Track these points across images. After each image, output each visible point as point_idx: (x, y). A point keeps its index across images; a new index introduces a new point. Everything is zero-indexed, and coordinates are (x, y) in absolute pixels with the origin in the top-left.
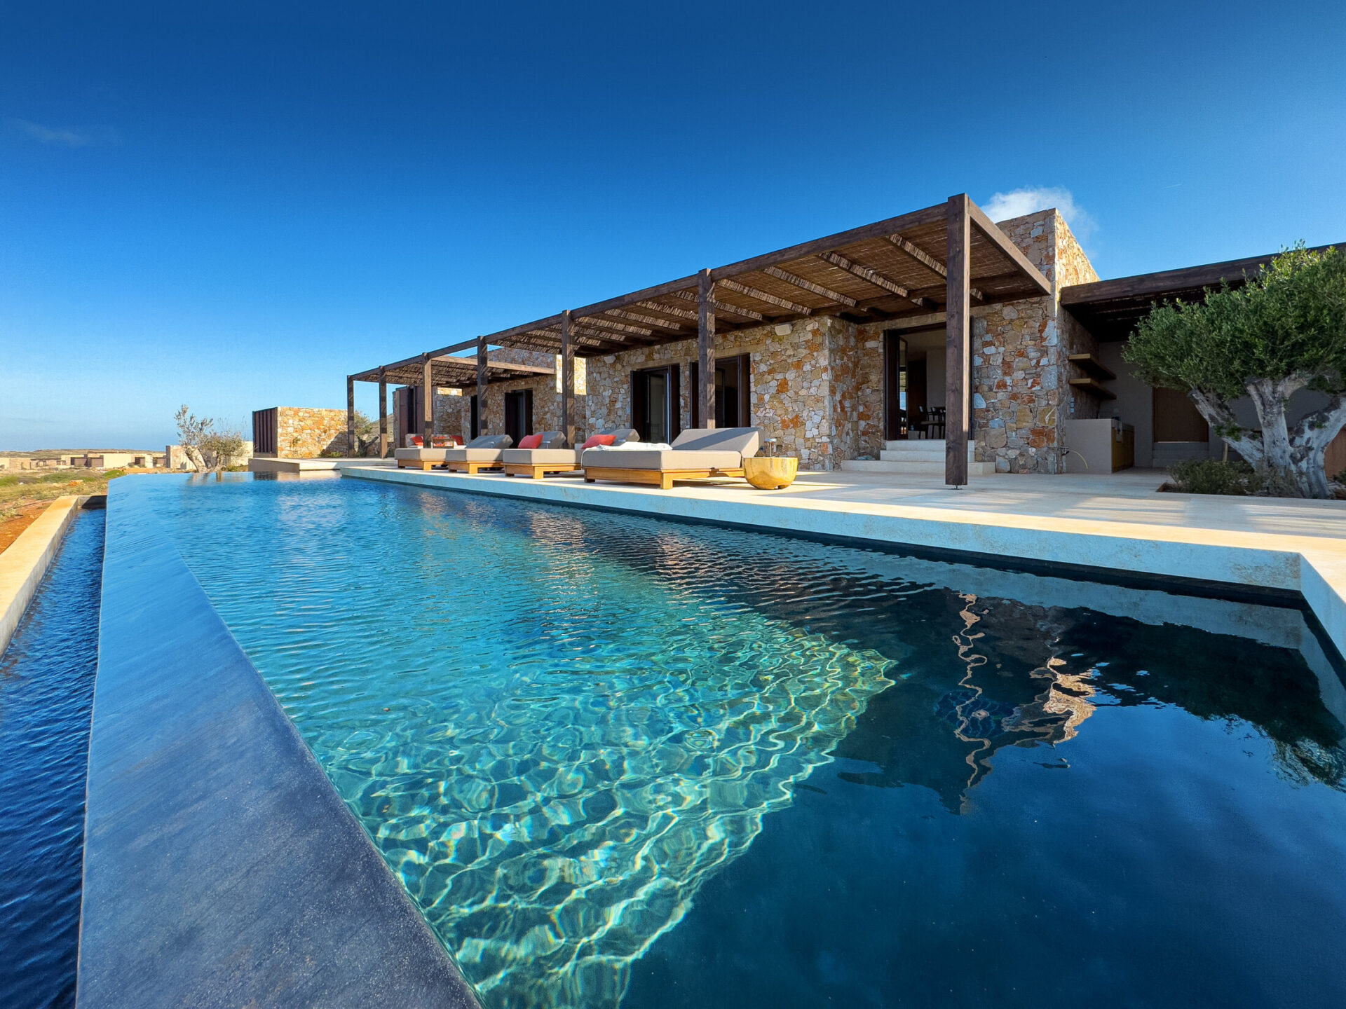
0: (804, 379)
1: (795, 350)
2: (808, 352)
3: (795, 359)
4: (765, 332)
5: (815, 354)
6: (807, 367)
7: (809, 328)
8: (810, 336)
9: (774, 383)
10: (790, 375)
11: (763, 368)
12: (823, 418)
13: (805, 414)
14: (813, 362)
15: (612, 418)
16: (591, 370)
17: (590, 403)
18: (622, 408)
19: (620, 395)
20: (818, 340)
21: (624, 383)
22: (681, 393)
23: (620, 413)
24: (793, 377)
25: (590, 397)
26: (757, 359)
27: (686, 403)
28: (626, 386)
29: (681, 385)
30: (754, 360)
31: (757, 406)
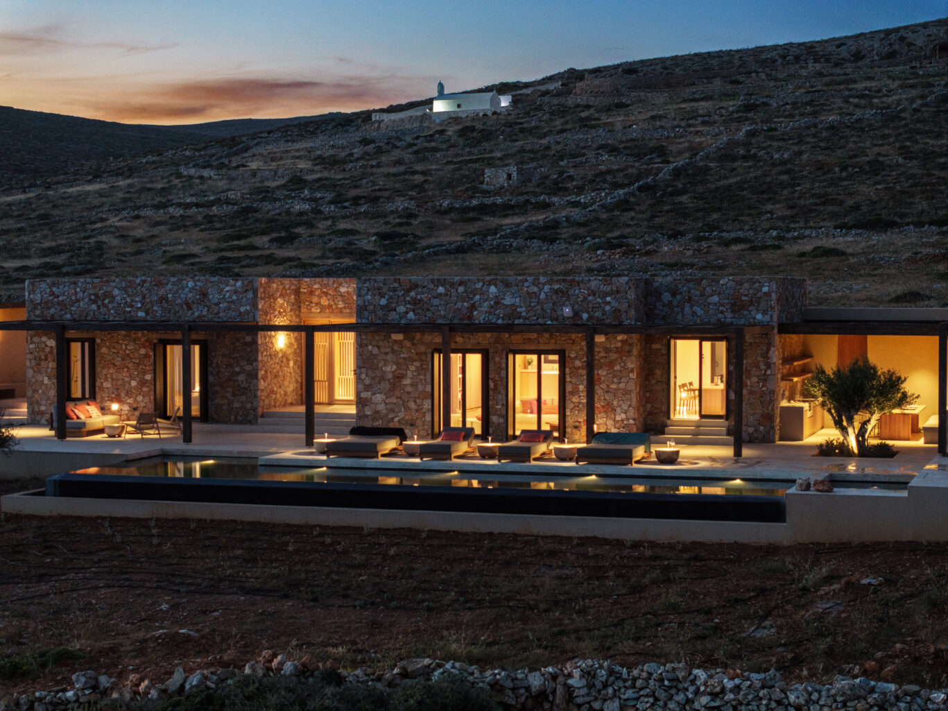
1: (606, 353)
2: (618, 356)
3: (607, 360)
5: (624, 358)
6: (617, 368)
7: (619, 338)
8: (619, 344)
10: (603, 373)
11: (578, 363)
13: (615, 403)
14: (622, 364)
15: (397, 393)
16: (364, 342)
17: (363, 376)
18: (412, 385)
19: (409, 372)
20: (627, 348)
21: (415, 360)
22: (491, 376)
23: (409, 389)
24: (605, 373)
25: (363, 370)
26: (572, 356)
27: (496, 386)
28: (417, 364)
29: (490, 369)
30: (569, 357)
31: (572, 393)
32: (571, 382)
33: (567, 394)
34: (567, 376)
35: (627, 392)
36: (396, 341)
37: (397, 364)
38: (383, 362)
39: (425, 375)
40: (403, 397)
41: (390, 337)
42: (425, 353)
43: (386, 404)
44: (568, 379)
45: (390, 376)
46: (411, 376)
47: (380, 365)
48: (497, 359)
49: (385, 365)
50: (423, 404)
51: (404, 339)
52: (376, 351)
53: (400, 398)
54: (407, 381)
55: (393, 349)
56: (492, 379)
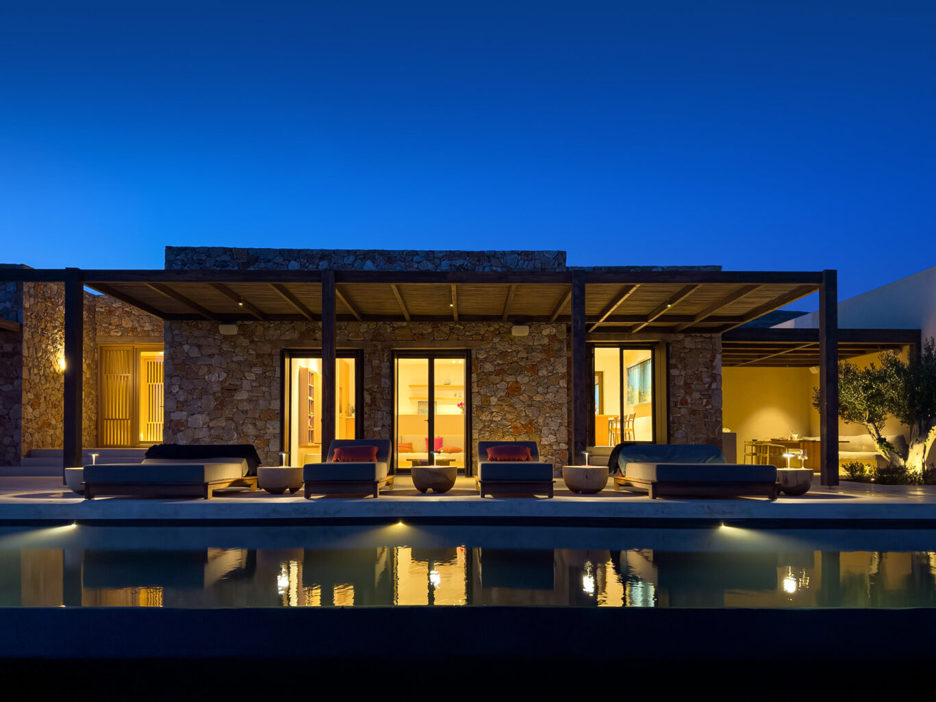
0: (538, 384)
1: (528, 353)
2: (544, 356)
3: (529, 363)
4: (492, 329)
5: (552, 359)
6: (543, 372)
7: (546, 332)
8: (546, 341)
9: (503, 385)
10: (523, 379)
11: (488, 367)
12: (561, 424)
13: (541, 420)
14: (550, 368)
15: (227, 412)
16: (178, 339)
17: (175, 389)
18: (250, 400)
19: (245, 382)
20: (556, 346)
21: (255, 365)
22: (366, 387)
23: (246, 406)
24: (526, 380)
25: (175, 380)
26: (481, 357)
27: (374, 400)
28: (258, 370)
29: (366, 377)
30: (477, 358)
31: (481, 408)
32: (479, 393)
33: (474, 410)
34: (474, 385)
35: (557, 406)
36: (225, 337)
37: (228, 372)
38: (206, 369)
39: (269, 387)
40: (236, 418)
41: (217, 331)
42: (270, 355)
43: (210, 428)
44: (475, 389)
45: (216, 388)
46: (249, 388)
47: (201, 372)
48: (376, 362)
49: (209, 372)
50: (266, 428)
51: (239, 334)
52: (195, 353)
53: (232, 419)
54: (242, 395)
55: (221, 349)
56: (367, 390)
